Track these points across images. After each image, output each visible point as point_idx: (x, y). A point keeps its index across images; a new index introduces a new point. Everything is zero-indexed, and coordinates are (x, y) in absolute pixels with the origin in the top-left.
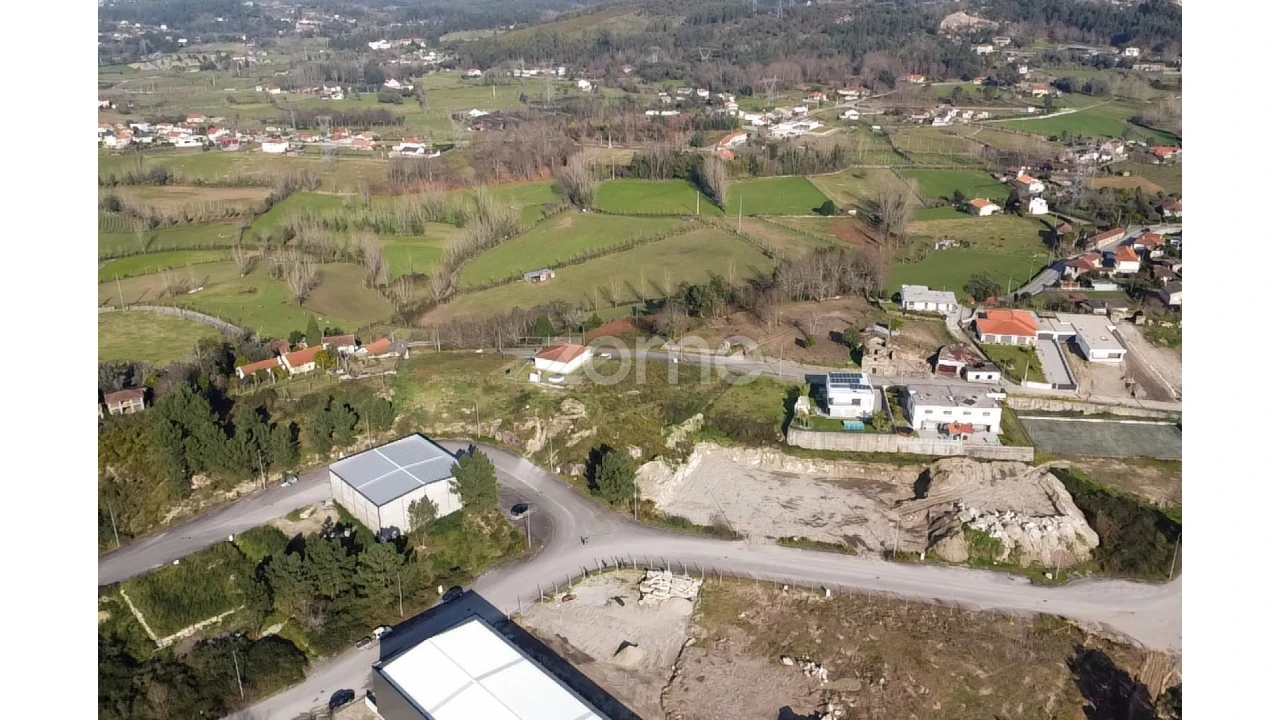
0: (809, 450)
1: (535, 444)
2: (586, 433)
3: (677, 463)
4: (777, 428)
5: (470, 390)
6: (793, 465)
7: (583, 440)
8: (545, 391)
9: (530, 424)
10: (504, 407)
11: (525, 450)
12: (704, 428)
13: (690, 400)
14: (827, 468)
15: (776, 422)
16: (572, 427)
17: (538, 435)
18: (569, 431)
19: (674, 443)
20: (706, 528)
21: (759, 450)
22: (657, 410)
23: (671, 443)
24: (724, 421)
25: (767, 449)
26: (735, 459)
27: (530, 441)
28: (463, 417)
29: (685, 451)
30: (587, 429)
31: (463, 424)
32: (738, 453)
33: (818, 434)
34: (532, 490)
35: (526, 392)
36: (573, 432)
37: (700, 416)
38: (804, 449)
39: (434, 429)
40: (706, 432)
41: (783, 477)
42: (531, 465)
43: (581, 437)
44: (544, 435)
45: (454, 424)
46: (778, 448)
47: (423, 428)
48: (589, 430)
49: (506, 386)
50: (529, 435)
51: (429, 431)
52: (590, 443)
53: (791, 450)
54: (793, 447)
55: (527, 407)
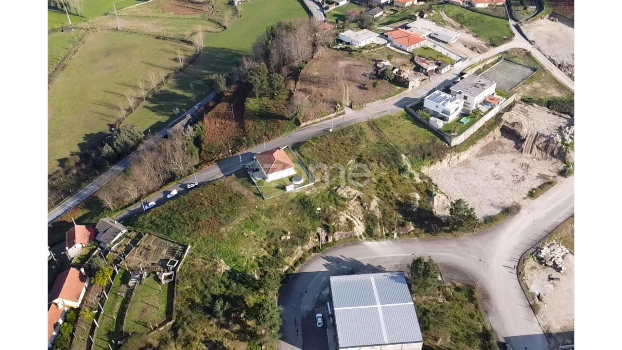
0: (462, 144)
1: (360, 228)
2: (374, 203)
3: (436, 188)
4: (438, 141)
5: (258, 222)
6: (464, 156)
7: (380, 206)
9: (343, 219)
10: (299, 218)
11: (356, 237)
14: (474, 149)
15: (434, 139)
16: (364, 205)
17: (354, 222)
18: (366, 208)
19: (419, 178)
20: (501, 212)
21: (447, 158)
22: (382, 165)
23: (418, 180)
24: (414, 151)
25: (449, 155)
26: (438, 169)
27: (355, 228)
28: (293, 243)
29: (427, 179)
30: (372, 200)
31: (300, 247)
32: (440, 165)
33: (463, 134)
36: (369, 207)
37: (403, 156)
38: (460, 145)
39: (288, 264)
40: (415, 164)
41: (466, 165)
43: (376, 207)
44: (358, 220)
45: (296, 251)
46: (452, 152)
47: (280, 269)
48: (374, 200)
49: (276, 205)
50: (350, 225)
51: (286, 268)
52: (388, 208)
53: (458, 149)
54: (455, 146)
55: (319, 209)
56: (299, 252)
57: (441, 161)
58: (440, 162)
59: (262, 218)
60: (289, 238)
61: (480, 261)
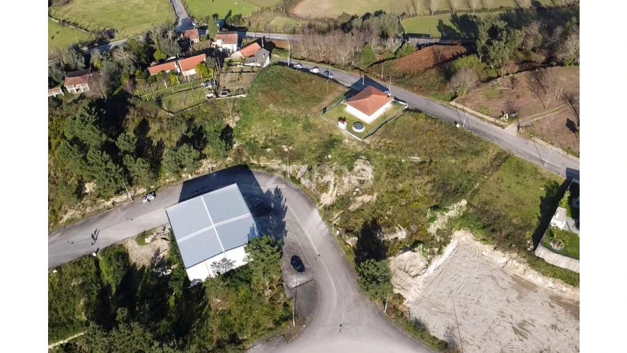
0: (554, 266)
1: (327, 198)
2: (367, 198)
3: (433, 254)
4: (529, 234)
5: (293, 124)
6: (533, 277)
7: (364, 204)
8: (347, 141)
10: (313, 148)
11: (319, 200)
12: (464, 216)
13: (460, 180)
14: (564, 289)
15: (529, 227)
16: (357, 190)
17: (331, 191)
18: (355, 193)
19: (436, 229)
20: (442, 342)
21: (507, 254)
22: (429, 186)
23: (432, 229)
24: (484, 212)
25: (515, 255)
26: (484, 253)
27: (324, 194)
28: (282, 155)
29: (442, 239)
30: (369, 194)
31: (280, 162)
32: (488, 250)
33: (566, 258)
34: (312, 250)
35: (333, 137)
36: (358, 195)
37: (464, 202)
38: (548, 265)
39: (258, 161)
40: (464, 221)
41: (523, 286)
42: (320, 219)
43: (363, 202)
44: (335, 192)
45: (273, 160)
46: (525, 257)
47: (251, 159)
48: (370, 197)
49: (320, 126)
50: (324, 188)
51: (255, 162)
52: (367, 211)
53: (536, 263)
54: (538, 258)
55: (330, 156)
56: (275, 164)
57: (495, 248)
58: (493, 249)
59: (299, 125)
60: (286, 150)
61: (341, 325)
